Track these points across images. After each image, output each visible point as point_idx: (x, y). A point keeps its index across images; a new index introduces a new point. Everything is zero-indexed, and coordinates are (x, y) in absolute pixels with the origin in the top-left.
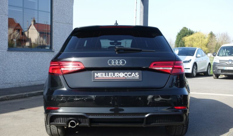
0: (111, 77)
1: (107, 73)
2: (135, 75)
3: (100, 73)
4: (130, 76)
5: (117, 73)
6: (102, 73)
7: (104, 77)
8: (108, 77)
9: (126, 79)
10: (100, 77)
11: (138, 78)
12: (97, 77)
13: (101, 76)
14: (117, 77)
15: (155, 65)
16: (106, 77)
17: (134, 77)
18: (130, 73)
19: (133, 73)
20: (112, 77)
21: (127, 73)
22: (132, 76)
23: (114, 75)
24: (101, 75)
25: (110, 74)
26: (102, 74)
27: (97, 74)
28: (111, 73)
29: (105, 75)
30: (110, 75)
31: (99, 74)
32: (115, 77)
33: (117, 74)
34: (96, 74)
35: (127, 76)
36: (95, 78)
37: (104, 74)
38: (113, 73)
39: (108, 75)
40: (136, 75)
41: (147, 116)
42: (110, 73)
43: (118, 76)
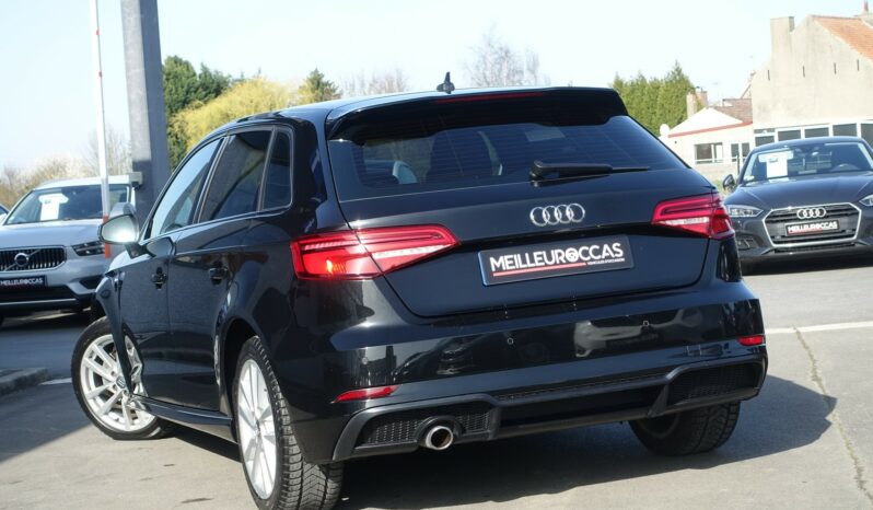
0: (543, 264)
1: (527, 255)
2: (612, 252)
3: (507, 257)
4: (599, 257)
5: (557, 251)
6: (511, 256)
7: (520, 269)
8: (533, 265)
9: (588, 266)
10: (508, 268)
11: (623, 260)
12: (499, 269)
13: (510, 265)
14: (561, 263)
15: (665, 212)
16: (525, 266)
17: (609, 257)
18: (597, 247)
19: (606, 247)
20: (546, 265)
21: (586, 248)
22: (604, 254)
23: (550, 258)
24: (511, 262)
25: (538, 256)
26: (513, 259)
27: (497, 260)
28: (540, 253)
29: (524, 262)
30: (536, 259)
31: (501, 258)
32: (555, 264)
33: (560, 255)
34: (492, 260)
35: (588, 258)
36: (495, 275)
37: (517, 258)
38: (544, 253)
39: (532, 261)
40: (615, 252)
41: (670, 376)
42: (535, 254)
43: (562, 258)
